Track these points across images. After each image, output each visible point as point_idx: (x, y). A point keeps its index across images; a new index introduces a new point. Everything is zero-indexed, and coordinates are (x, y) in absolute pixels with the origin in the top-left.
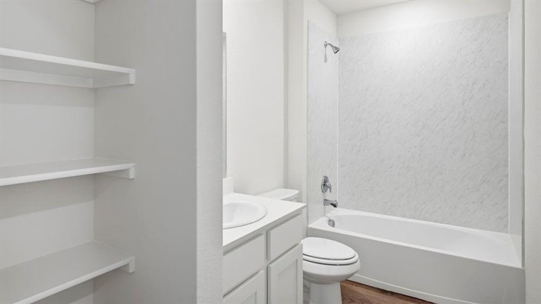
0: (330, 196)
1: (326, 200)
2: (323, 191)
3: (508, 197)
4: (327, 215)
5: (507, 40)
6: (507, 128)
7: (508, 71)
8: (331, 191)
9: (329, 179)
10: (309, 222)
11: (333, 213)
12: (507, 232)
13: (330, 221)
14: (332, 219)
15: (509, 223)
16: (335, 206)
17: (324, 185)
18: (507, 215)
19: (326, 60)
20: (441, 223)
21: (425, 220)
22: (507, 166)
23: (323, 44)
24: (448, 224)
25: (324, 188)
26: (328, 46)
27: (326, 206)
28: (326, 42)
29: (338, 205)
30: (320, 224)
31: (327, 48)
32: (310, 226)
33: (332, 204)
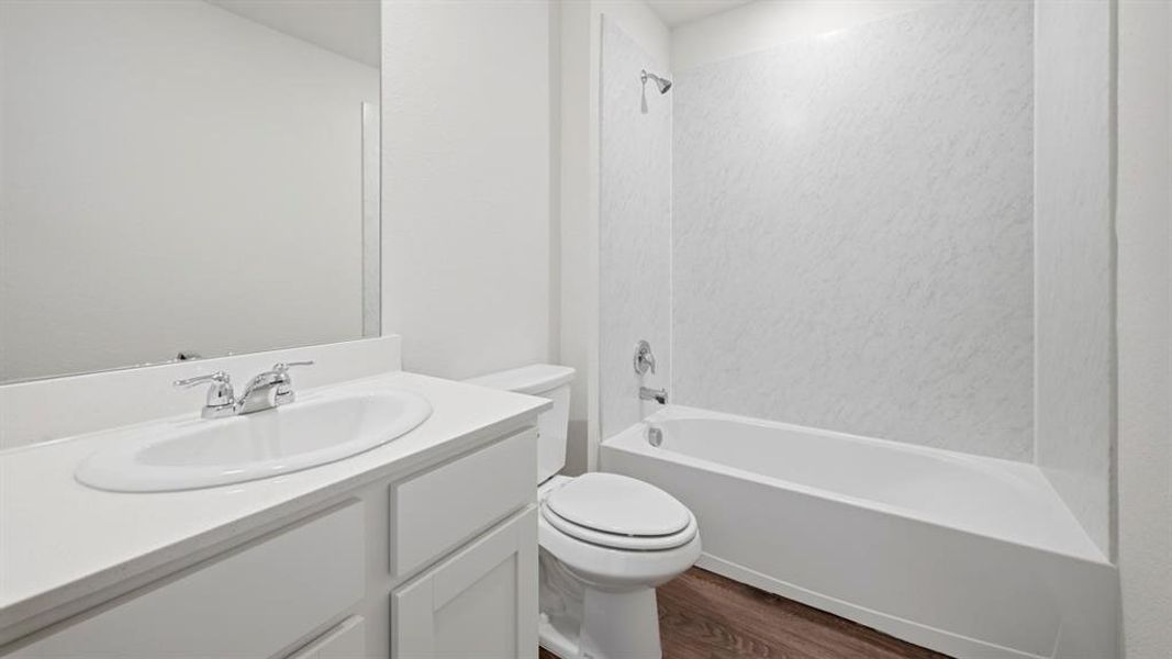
0: (653, 382)
1: (643, 389)
2: (637, 372)
3: (1032, 386)
4: (647, 419)
5: (1031, 42)
6: (1030, 233)
7: (1032, 109)
8: (653, 372)
9: (652, 347)
10: (605, 435)
11: (658, 415)
12: (1031, 462)
13: (652, 431)
14: (656, 427)
15: (1036, 443)
16: (662, 401)
17: (640, 358)
18: (1031, 424)
19: (644, 109)
20: (882, 437)
21: (847, 430)
22: (1032, 316)
23: (639, 75)
24: (895, 440)
25: (640, 365)
26: (649, 80)
27: (645, 401)
28: (644, 71)
29: (669, 399)
30: (629, 439)
31: (646, 85)
32: (606, 443)
33: (657, 398)
